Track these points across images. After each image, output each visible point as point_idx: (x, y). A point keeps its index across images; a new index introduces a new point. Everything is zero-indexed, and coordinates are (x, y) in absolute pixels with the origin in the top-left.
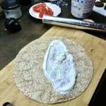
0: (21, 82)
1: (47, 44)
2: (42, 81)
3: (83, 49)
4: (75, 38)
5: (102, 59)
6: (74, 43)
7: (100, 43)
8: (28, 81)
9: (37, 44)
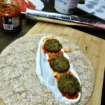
0: (10, 96)
1: (35, 42)
2: (39, 90)
3: (78, 47)
4: (66, 35)
5: (99, 57)
6: (66, 40)
7: (92, 40)
8: (20, 93)
9: (23, 43)
